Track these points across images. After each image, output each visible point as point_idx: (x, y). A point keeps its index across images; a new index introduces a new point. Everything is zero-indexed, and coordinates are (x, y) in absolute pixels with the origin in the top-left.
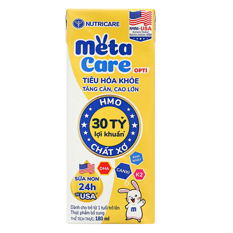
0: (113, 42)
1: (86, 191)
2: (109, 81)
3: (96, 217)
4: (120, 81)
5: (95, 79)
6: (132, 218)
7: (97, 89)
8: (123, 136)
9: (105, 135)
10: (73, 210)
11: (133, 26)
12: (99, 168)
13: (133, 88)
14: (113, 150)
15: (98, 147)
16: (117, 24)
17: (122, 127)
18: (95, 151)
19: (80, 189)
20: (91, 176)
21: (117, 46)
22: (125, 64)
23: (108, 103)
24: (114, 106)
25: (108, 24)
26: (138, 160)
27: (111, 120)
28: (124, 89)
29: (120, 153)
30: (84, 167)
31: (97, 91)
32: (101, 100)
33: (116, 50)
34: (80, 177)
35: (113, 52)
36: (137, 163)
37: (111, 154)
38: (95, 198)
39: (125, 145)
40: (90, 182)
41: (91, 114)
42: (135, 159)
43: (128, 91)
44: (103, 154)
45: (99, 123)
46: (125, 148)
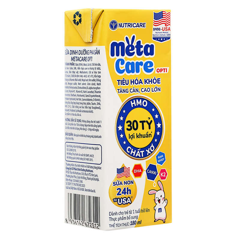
0: (139, 43)
1: (123, 195)
2: (137, 82)
3: (131, 222)
4: (146, 81)
5: (126, 80)
6: (159, 219)
7: (128, 91)
8: (151, 137)
9: (137, 137)
10: (111, 216)
11: (156, 27)
12: (133, 171)
13: (156, 88)
14: (144, 151)
15: (132, 149)
16: (144, 25)
17: (150, 128)
18: (129, 154)
19: (117, 195)
20: (127, 180)
21: (142, 46)
22: (149, 65)
23: (137, 105)
24: (142, 107)
25: (136, 25)
26: (162, 160)
27: (140, 122)
28: (149, 90)
29: (149, 154)
30: (121, 171)
31: (128, 92)
32: (131, 102)
33: (141, 51)
34: (118, 182)
35: (139, 53)
36: (161, 163)
37: (142, 156)
38: (130, 202)
39: (152, 146)
40: (126, 186)
41: (125, 116)
42: (160, 159)
43: (152, 91)
44: (136, 156)
45: (132, 125)
46: (152, 148)
